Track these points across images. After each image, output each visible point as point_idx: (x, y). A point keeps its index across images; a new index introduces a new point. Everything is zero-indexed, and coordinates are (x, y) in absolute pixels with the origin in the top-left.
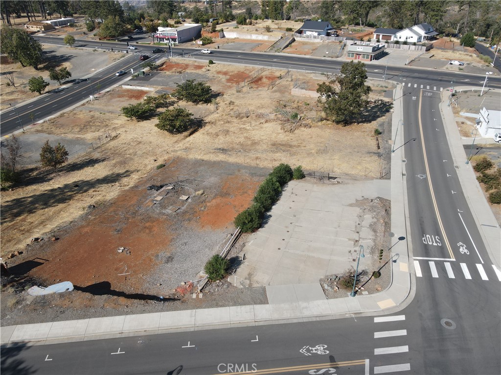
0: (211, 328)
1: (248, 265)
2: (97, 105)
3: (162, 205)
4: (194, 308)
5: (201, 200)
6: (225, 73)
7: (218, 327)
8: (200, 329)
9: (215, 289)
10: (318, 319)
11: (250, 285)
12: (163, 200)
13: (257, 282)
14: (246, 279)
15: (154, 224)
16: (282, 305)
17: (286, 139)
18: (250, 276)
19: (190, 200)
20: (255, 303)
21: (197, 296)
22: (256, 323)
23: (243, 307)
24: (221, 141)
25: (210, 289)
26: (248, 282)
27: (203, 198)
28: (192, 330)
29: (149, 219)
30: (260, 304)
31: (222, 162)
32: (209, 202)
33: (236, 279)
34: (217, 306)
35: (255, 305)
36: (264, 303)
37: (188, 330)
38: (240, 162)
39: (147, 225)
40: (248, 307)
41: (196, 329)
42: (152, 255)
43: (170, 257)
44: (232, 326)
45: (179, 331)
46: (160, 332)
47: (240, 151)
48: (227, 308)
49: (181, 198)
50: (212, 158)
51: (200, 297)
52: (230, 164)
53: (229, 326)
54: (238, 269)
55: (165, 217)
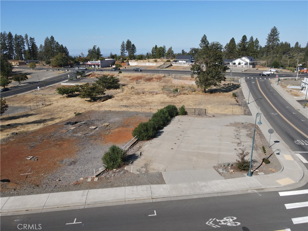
0: (103, 205)
1: (144, 159)
2: (42, 92)
3: (74, 132)
4: (87, 189)
5: (107, 129)
6: (129, 77)
7: (111, 205)
8: (90, 206)
9: (112, 175)
10: (219, 195)
11: (147, 172)
12: (75, 129)
13: (153, 169)
14: (142, 167)
15: (65, 142)
16: (180, 185)
17: (171, 100)
18: (146, 166)
19: (97, 129)
20: (152, 184)
21: (93, 179)
22: (153, 200)
23: (140, 187)
24: (125, 102)
25: (106, 175)
26: (144, 169)
27: (108, 128)
28: (82, 207)
29: (62, 139)
30: (156, 184)
31: (125, 111)
32: (113, 130)
33: (132, 168)
34: (112, 186)
35: (151, 185)
36: (162, 184)
37: (77, 208)
38: (138, 111)
39: (59, 143)
40: (144, 187)
41: (86, 207)
42: (58, 161)
43: (73, 162)
44: (127, 203)
45: (66, 209)
46: (44, 211)
47: (138, 106)
48: (123, 188)
49: (90, 128)
50: (118, 109)
51: (95, 180)
52: (130, 112)
53: (124, 203)
54: (135, 162)
55: (75, 138)
